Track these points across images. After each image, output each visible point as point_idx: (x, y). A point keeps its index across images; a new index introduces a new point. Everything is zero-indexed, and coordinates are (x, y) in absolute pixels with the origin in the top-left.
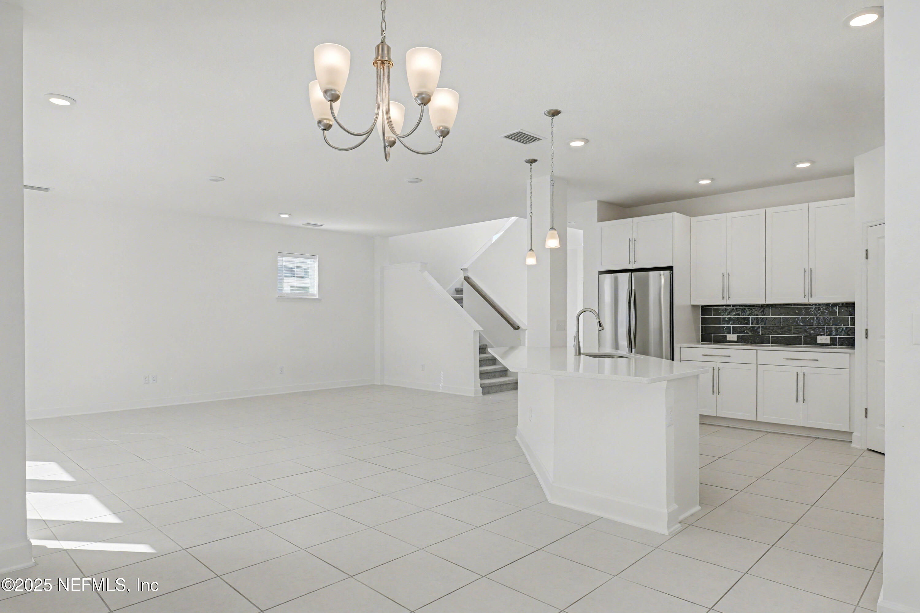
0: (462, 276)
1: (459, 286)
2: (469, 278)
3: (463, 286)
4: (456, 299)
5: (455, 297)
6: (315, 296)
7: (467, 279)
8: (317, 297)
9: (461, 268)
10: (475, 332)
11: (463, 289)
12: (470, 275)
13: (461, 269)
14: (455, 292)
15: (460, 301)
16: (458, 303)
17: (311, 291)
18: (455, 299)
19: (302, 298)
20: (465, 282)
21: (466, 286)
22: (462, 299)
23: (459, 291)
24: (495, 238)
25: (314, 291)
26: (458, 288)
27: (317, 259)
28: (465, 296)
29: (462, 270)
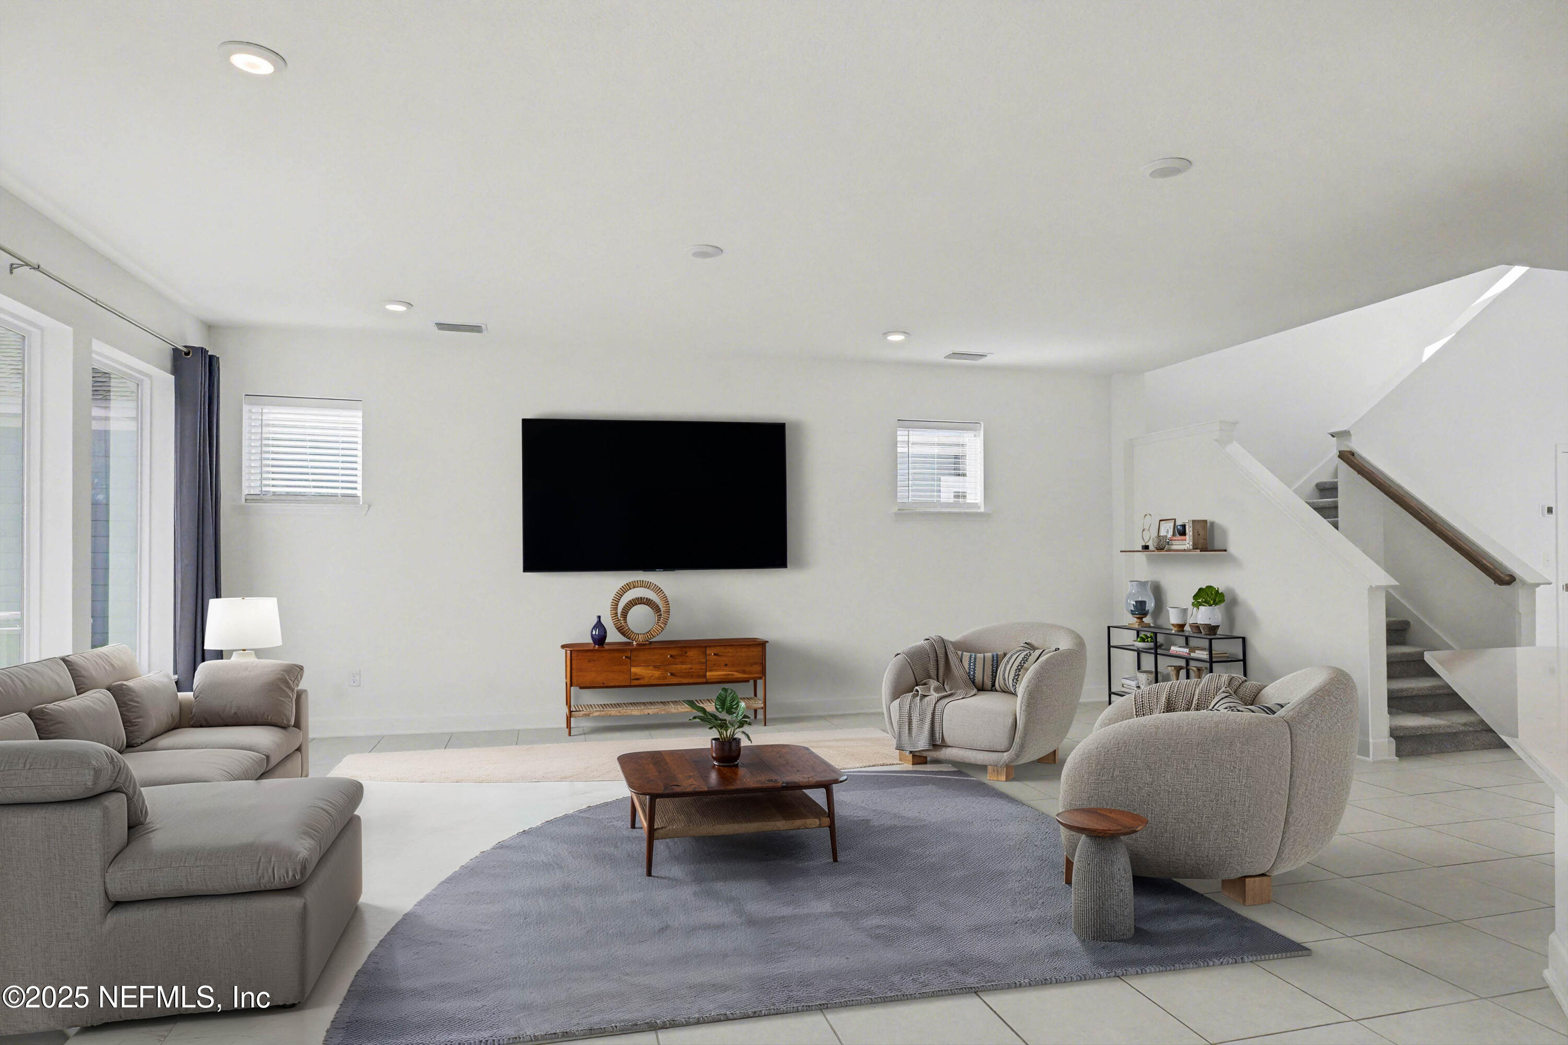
0: (1333, 448)
1: (1325, 478)
2: (1353, 454)
3: (1337, 478)
4: (1319, 509)
5: (1313, 503)
6: (979, 508)
7: (1348, 457)
8: (982, 510)
9: (1330, 432)
10: (1372, 590)
11: (1336, 483)
12: (1356, 445)
13: (1328, 433)
14: (1317, 493)
15: (1329, 512)
16: (1325, 518)
17: (970, 499)
18: (1315, 509)
19: (950, 513)
20: (1344, 466)
21: (1346, 477)
22: (1336, 508)
23: (1328, 490)
24: (1429, 351)
25: (975, 496)
26: (1325, 483)
27: (980, 430)
28: (1342, 499)
29: (1334, 437)
